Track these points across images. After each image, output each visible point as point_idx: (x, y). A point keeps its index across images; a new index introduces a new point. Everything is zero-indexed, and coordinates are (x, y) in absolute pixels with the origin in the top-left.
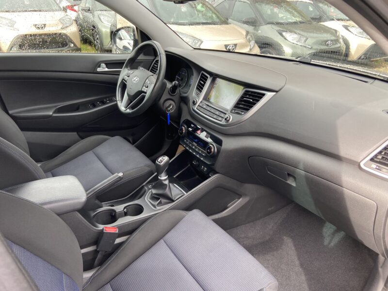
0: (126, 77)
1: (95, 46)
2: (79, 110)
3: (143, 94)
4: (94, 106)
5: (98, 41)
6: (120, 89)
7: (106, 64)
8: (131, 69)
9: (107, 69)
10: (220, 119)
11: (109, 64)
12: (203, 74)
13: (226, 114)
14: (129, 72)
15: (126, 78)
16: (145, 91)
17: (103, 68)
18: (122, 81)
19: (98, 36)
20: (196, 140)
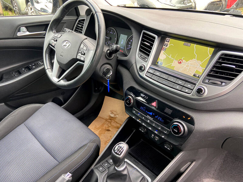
0: (53, 41)
1: (14, 11)
2: (4, 80)
3: (78, 62)
4: (20, 73)
5: (16, 7)
6: (47, 55)
7: (27, 27)
8: (57, 32)
9: (28, 33)
10: (187, 91)
11: (30, 27)
12: (144, 33)
13: (195, 84)
14: (56, 35)
15: (53, 43)
16: (82, 59)
17: (24, 32)
18: (48, 46)
19: (15, 4)
20: (151, 114)
